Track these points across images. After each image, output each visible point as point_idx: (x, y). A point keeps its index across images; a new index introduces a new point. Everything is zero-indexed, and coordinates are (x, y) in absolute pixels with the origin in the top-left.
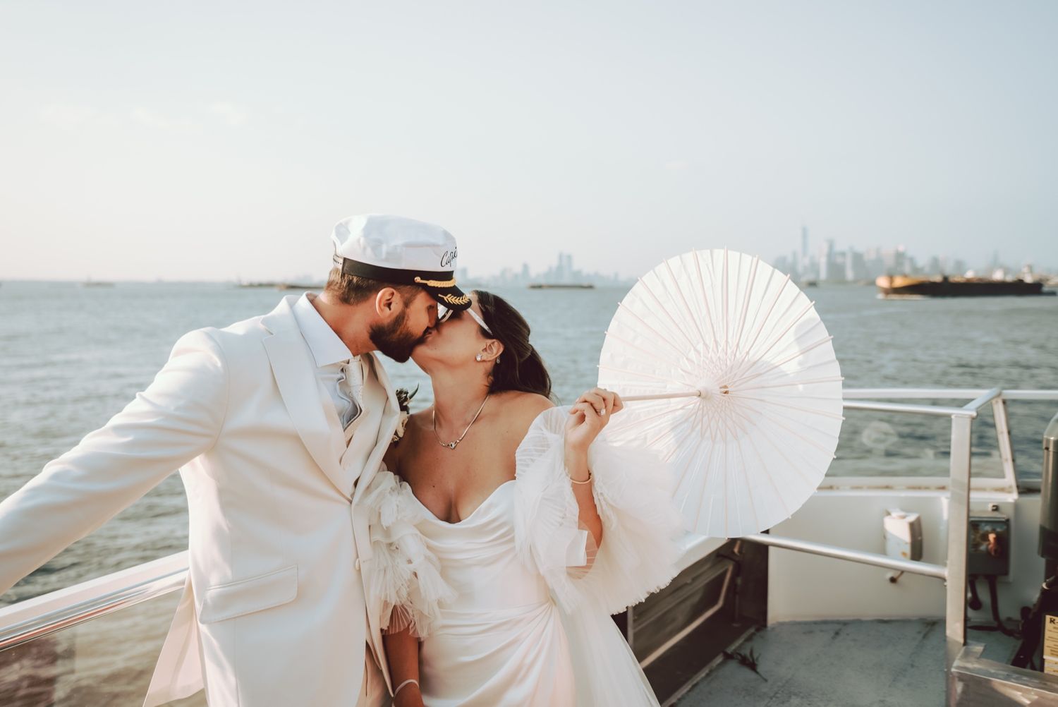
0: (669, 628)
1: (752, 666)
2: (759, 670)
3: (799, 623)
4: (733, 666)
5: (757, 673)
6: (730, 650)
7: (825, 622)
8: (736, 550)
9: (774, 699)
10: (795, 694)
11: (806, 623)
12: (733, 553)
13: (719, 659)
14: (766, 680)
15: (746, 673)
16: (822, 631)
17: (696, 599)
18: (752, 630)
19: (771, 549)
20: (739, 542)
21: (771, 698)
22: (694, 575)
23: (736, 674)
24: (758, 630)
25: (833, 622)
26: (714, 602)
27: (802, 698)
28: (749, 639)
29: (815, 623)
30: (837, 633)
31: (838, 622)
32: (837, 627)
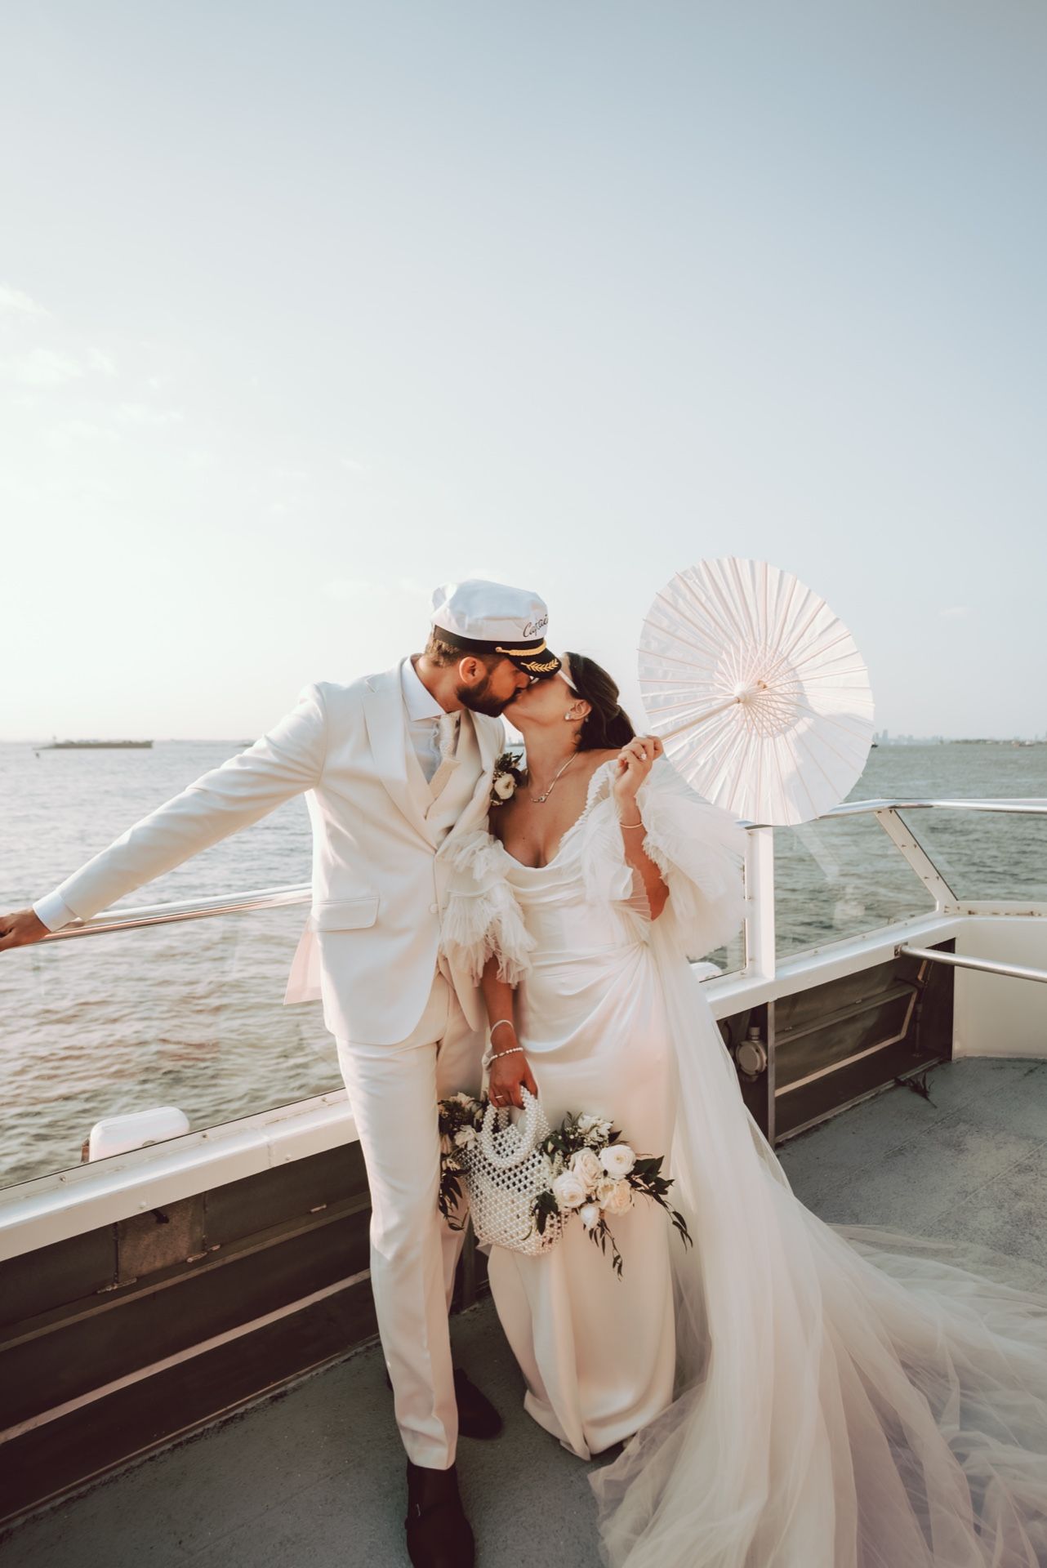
0: (835, 1050)
1: (924, 1093)
2: (929, 1098)
3: (991, 1059)
4: (903, 1092)
5: (928, 1099)
6: (902, 1078)
7: (1021, 1060)
8: (920, 977)
9: (940, 1124)
10: (964, 1121)
11: (998, 1060)
12: (917, 979)
13: (889, 1085)
14: (936, 1107)
15: (918, 1100)
16: (1014, 1068)
17: (869, 1022)
18: (934, 1062)
19: (956, 968)
20: (925, 963)
21: (936, 1123)
22: (865, 996)
23: (906, 1099)
24: (940, 1063)
25: (1030, 1060)
26: (897, 1032)
27: (972, 1125)
28: (930, 1069)
29: (1009, 1060)
30: (1031, 1071)
31: (1036, 1061)
32: (1033, 1065)
